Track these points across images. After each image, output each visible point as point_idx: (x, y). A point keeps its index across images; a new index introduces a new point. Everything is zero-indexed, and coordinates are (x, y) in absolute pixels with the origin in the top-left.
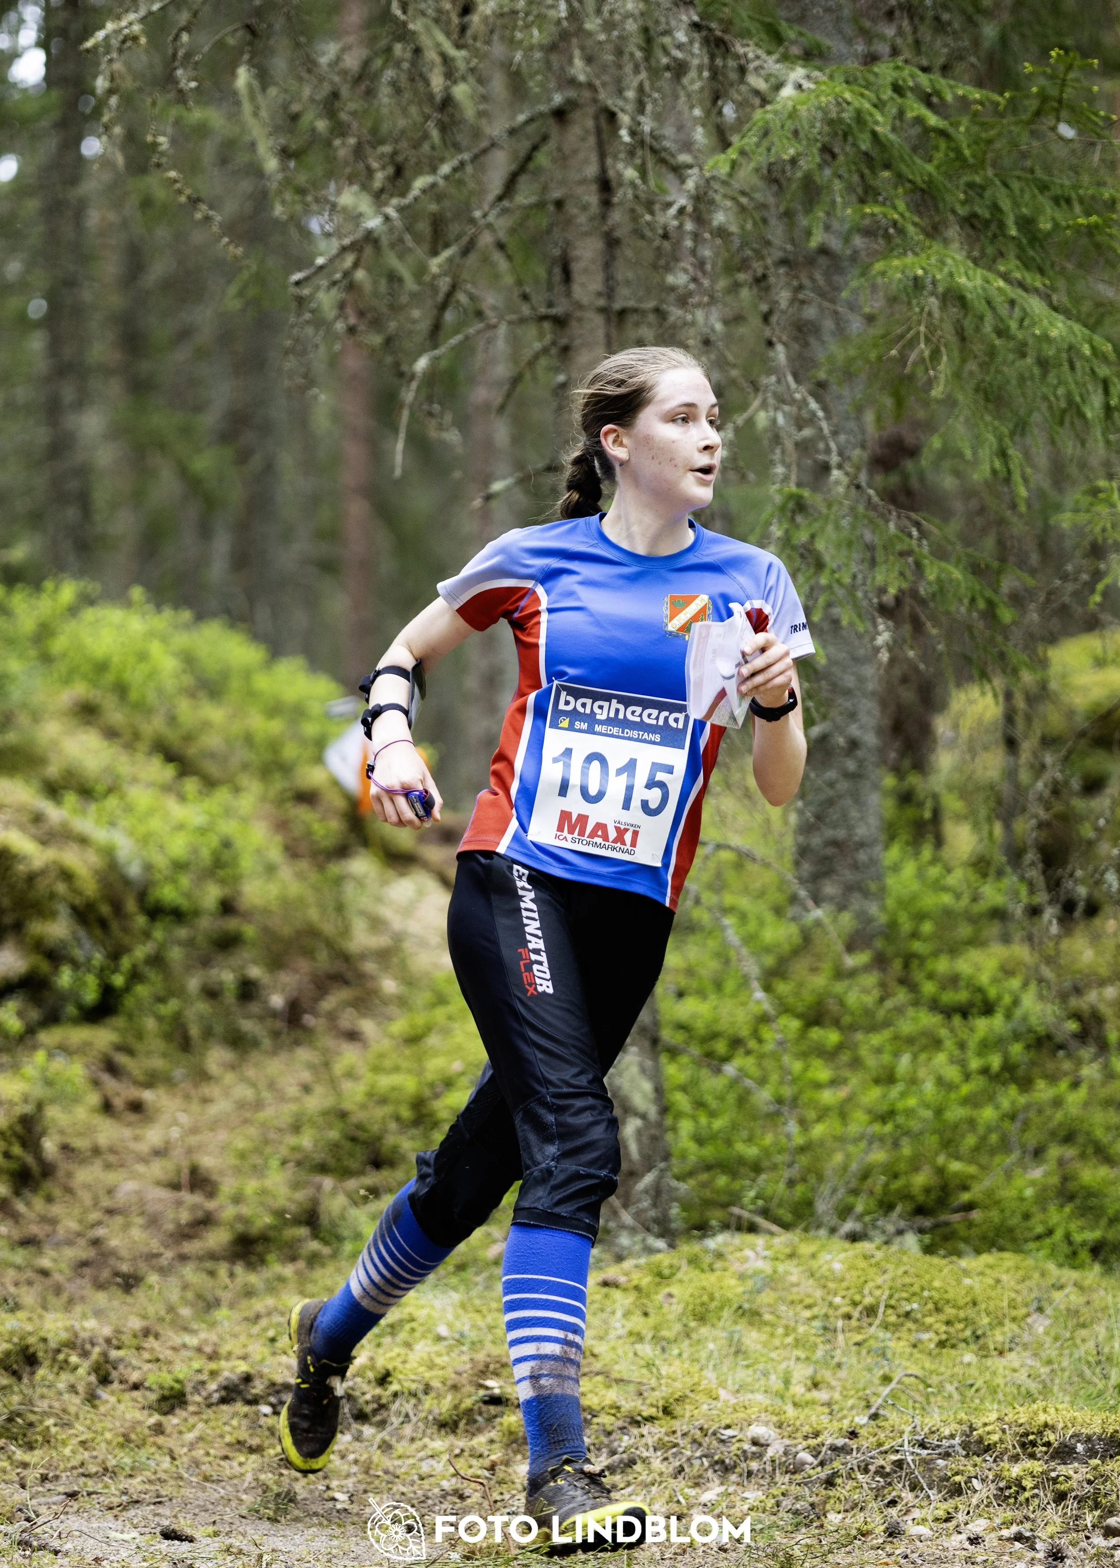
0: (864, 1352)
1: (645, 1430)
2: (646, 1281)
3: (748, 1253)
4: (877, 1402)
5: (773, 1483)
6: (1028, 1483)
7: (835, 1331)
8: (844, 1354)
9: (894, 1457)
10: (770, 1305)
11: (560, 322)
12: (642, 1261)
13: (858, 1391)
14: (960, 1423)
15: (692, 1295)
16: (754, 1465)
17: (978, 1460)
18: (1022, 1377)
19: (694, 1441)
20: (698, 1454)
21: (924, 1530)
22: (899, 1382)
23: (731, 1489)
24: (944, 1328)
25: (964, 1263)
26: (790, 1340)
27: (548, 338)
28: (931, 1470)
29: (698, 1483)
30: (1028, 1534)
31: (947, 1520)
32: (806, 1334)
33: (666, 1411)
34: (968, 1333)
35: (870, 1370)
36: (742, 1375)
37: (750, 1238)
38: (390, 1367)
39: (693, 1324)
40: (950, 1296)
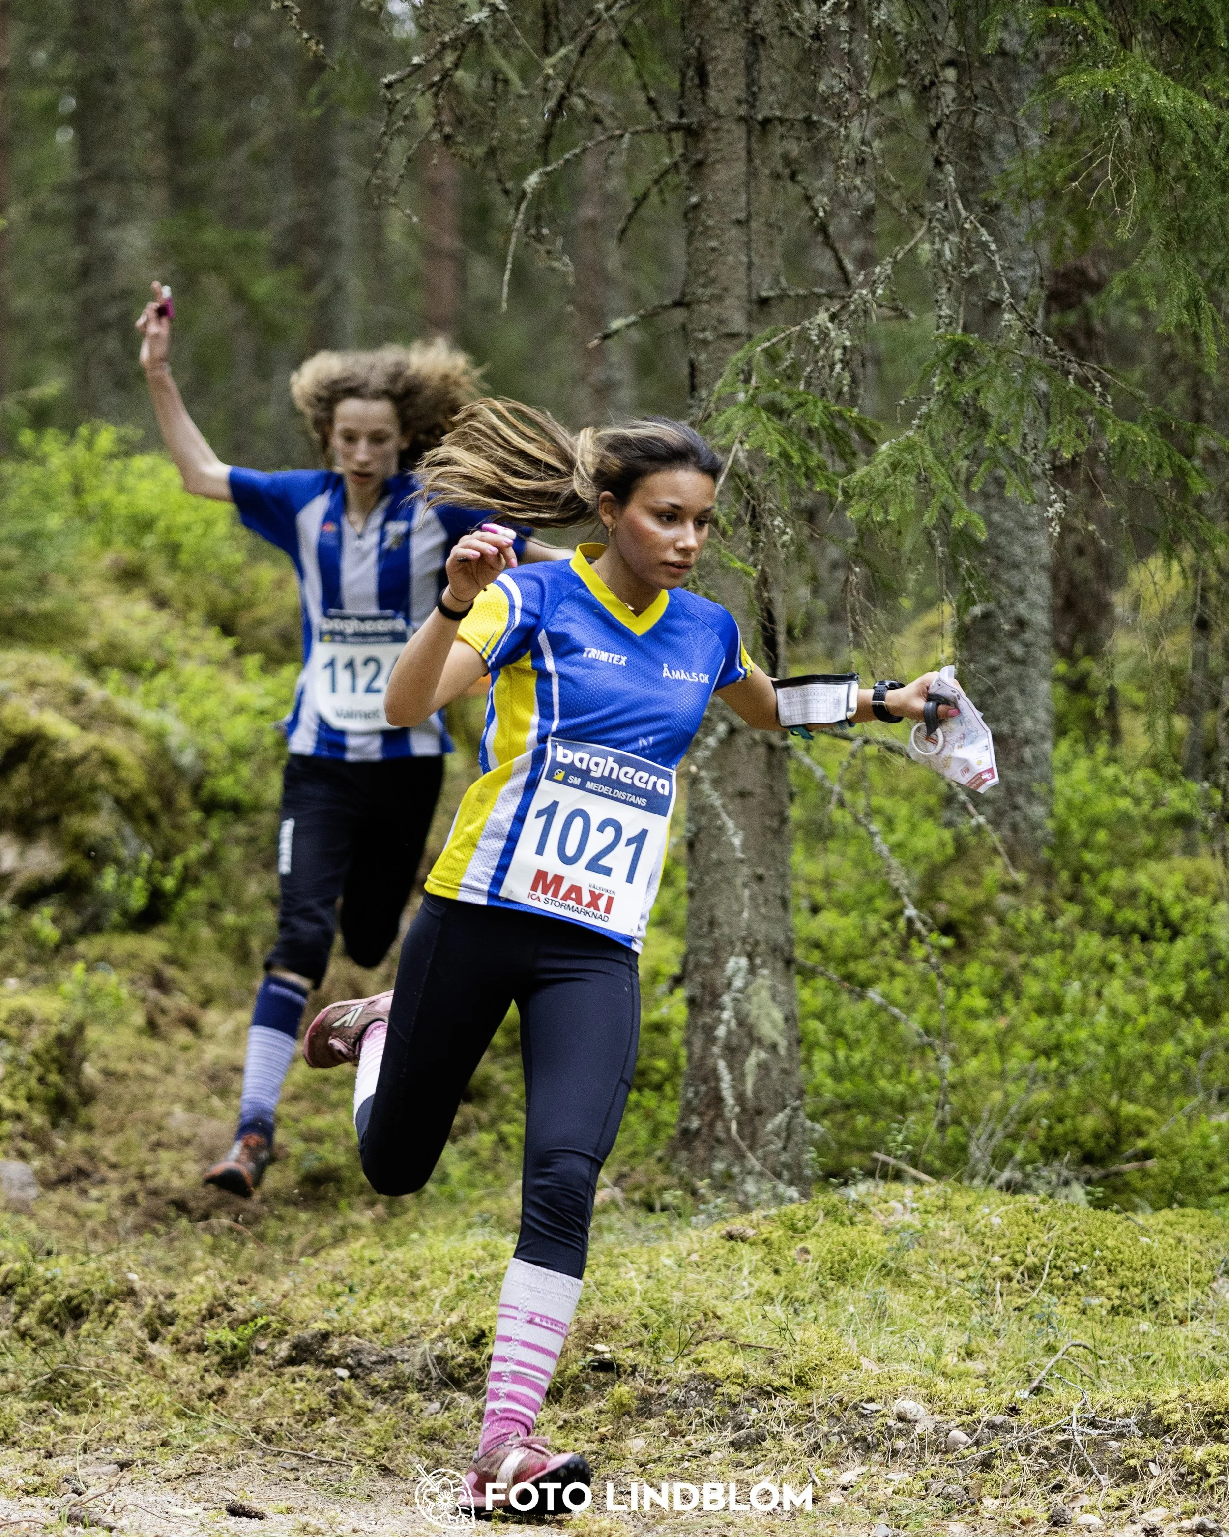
0: (1026, 1318)
1: (775, 1403)
2: (777, 1234)
3: (893, 1204)
4: (1039, 1375)
5: (921, 1463)
6: (1213, 1468)
7: (992, 1293)
8: (1005, 1318)
9: (1060, 1437)
10: (919, 1264)
11: (693, 133)
12: (773, 1212)
13: (1018, 1362)
14: (1136, 1400)
15: (830, 1251)
16: (900, 1444)
17: (1156, 1442)
18: (1205, 1348)
19: (832, 1415)
20: (836, 1430)
21: (1093, 1519)
22: (1066, 1353)
23: (874, 1470)
24: (1117, 1292)
25: (1140, 1219)
26: (941, 1303)
27: (679, 151)
28: (1102, 1452)
29: (835, 1462)
30: (1212, 1526)
31: (1118, 1509)
32: (962, 1297)
33: (800, 1381)
34: (1145, 1298)
35: (1033, 1339)
36: (886, 1341)
37: (895, 1187)
38: (485, 1327)
39: (831, 1284)
40: (1126, 1256)
